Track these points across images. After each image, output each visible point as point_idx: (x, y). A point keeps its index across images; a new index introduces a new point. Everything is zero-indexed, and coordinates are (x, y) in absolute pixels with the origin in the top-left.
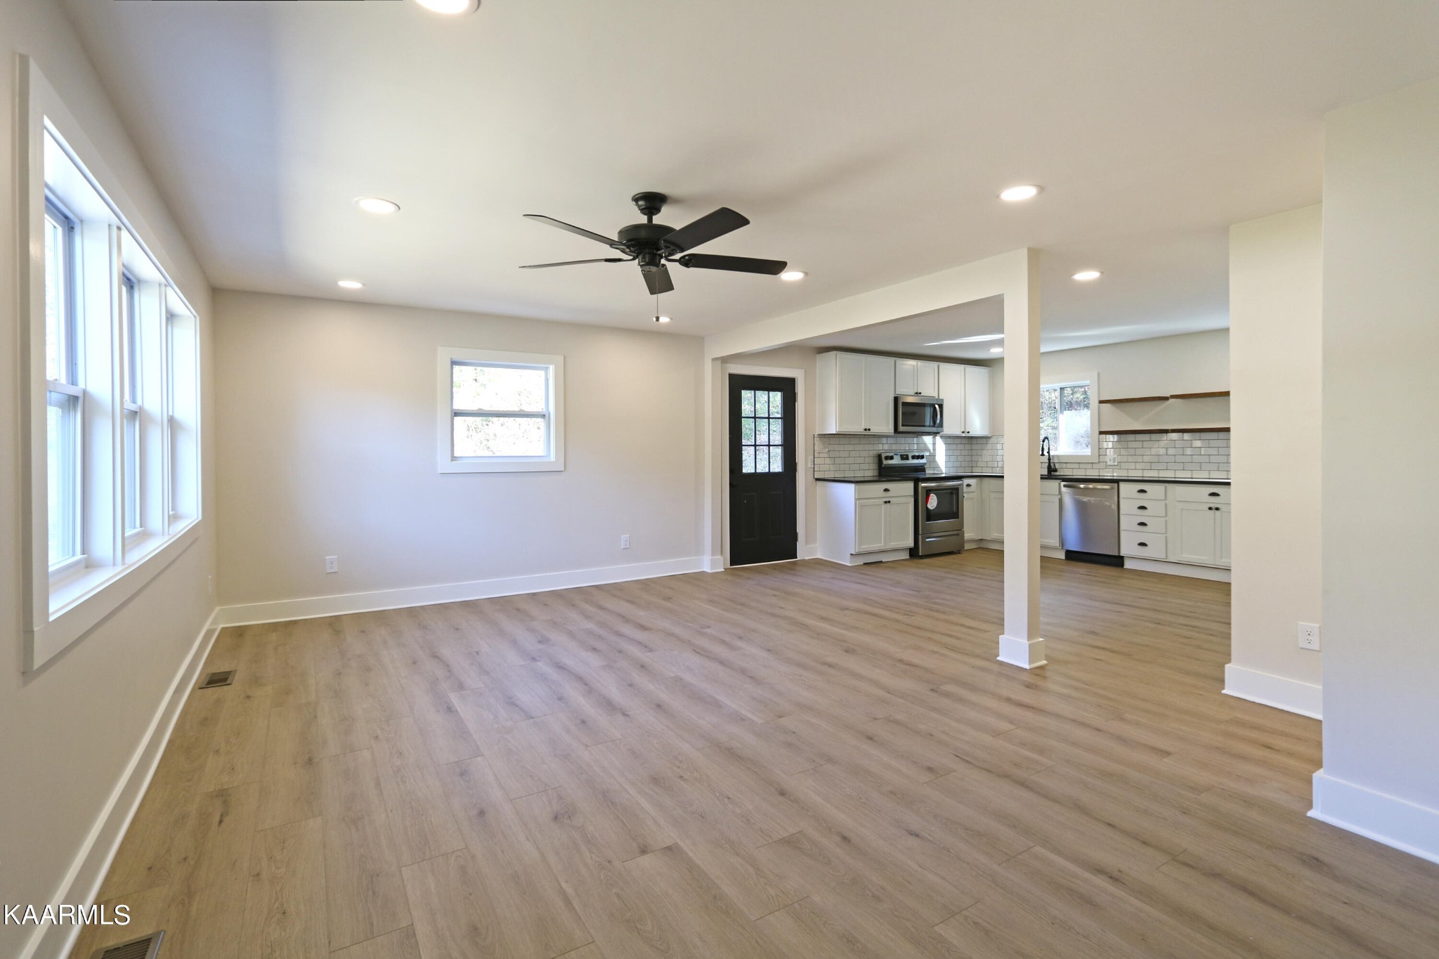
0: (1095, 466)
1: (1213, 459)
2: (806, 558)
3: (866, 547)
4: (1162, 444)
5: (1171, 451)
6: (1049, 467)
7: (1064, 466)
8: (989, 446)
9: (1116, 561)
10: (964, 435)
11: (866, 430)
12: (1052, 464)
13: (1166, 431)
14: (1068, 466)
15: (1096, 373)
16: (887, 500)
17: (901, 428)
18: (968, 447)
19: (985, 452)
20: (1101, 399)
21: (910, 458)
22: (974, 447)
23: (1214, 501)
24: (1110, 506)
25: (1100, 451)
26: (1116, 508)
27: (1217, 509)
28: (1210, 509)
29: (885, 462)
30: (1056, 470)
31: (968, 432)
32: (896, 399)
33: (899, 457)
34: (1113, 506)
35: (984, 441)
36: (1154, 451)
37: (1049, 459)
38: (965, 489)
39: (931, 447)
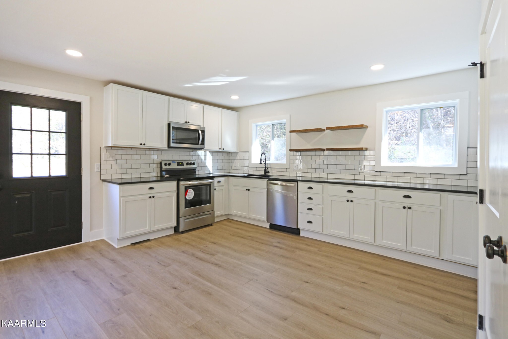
0: (288, 170)
1: (347, 167)
2: (91, 241)
3: (129, 233)
4: (321, 157)
5: (325, 162)
6: (265, 170)
7: (273, 169)
8: (237, 158)
9: (296, 232)
10: (220, 150)
11: (141, 144)
12: (267, 169)
13: (323, 150)
14: (275, 170)
15: (289, 115)
16: (152, 195)
17: (172, 145)
18: (227, 158)
19: (235, 161)
20: (292, 130)
21: (185, 164)
22: (231, 158)
23: (350, 196)
24: (293, 197)
25: (290, 161)
26: (296, 198)
27: (352, 201)
28: (348, 201)
29: (164, 167)
30: (268, 172)
31: (223, 149)
32: (169, 125)
33: (176, 164)
34: (294, 196)
35: (233, 154)
36: (317, 162)
37: (265, 166)
38: (216, 184)
39: (203, 157)
